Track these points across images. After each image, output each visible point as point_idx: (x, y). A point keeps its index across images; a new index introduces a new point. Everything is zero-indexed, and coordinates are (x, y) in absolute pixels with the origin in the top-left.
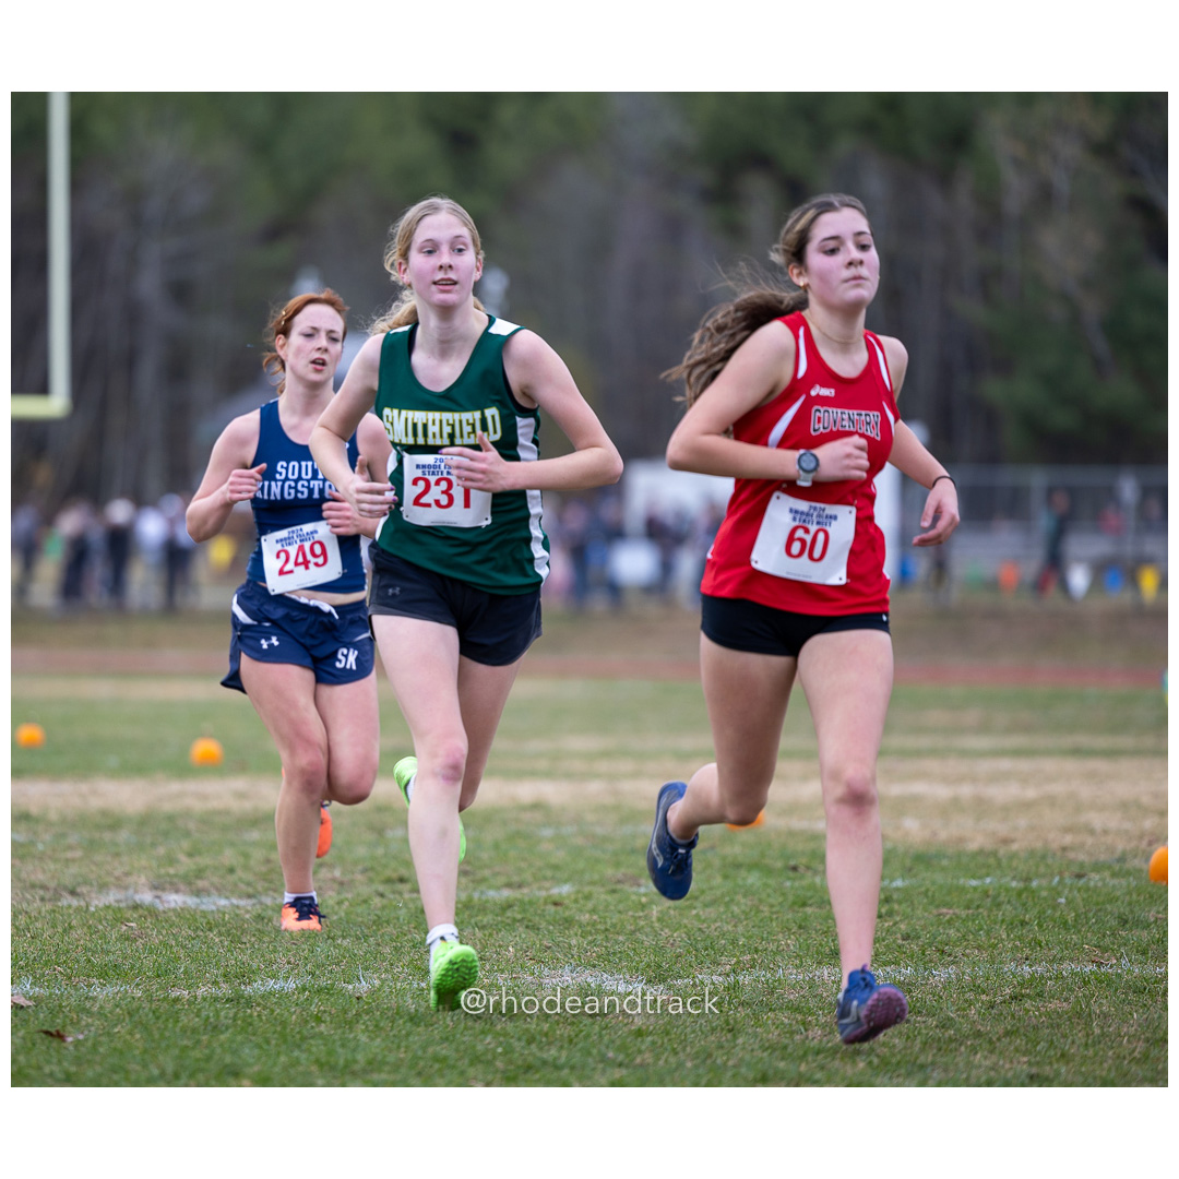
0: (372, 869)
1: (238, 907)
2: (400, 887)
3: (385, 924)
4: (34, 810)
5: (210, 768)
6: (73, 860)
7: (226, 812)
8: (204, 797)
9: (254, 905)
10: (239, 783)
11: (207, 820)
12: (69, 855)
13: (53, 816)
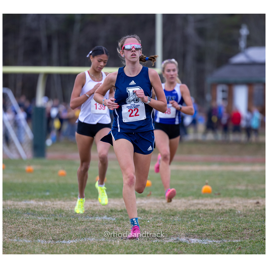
0: (262, 230)
4: (147, 209)
5: (208, 195)
6: (160, 226)
7: (213, 210)
8: (206, 205)
10: (218, 200)
11: (205, 213)
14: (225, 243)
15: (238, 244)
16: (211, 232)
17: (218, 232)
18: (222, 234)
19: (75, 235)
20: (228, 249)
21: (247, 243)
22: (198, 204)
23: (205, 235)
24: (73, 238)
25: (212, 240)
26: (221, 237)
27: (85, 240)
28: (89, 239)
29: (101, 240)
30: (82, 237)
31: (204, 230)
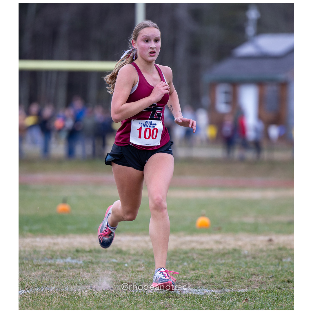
0: (276, 276)
1: (214, 293)
2: (288, 284)
3: (280, 302)
4: (124, 249)
5: (205, 230)
6: (141, 271)
7: (211, 250)
8: (202, 243)
9: (222, 292)
10: (217, 237)
11: (202, 253)
12: (139, 269)
13: (132, 252)
14: (227, 293)
15: (244, 295)
16: (208, 279)
17: (219, 279)
18: (224, 282)
19: (29, 283)
20: (231, 301)
21: (256, 293)
22: (192, 242)
23: (200, 282)
24: (26, 287)
25: (210, 290)
26: (222, 285)
27: (43, 290)
28: (48, 288)
29: (64, 289)
30: (39, 286)
31: (200, 276)
